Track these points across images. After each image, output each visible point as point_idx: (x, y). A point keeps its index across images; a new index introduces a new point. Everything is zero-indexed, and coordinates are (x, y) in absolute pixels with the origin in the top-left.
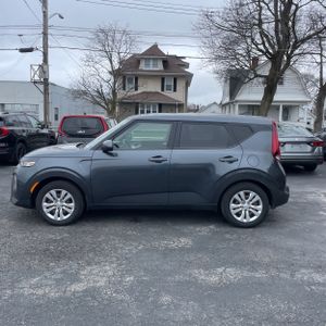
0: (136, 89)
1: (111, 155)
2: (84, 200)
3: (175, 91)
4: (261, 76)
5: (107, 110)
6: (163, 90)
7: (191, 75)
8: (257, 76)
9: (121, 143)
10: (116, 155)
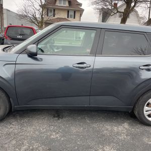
0: (54, 16)
1: (36, 59)
2: (10, 102)
3: (74, 18)
4: (120, 12)
5: (38, 26)
6: (68, 17)
7: (83, 10)
8: (118, 12)
9: (46, 47)
10: (42, 60)
